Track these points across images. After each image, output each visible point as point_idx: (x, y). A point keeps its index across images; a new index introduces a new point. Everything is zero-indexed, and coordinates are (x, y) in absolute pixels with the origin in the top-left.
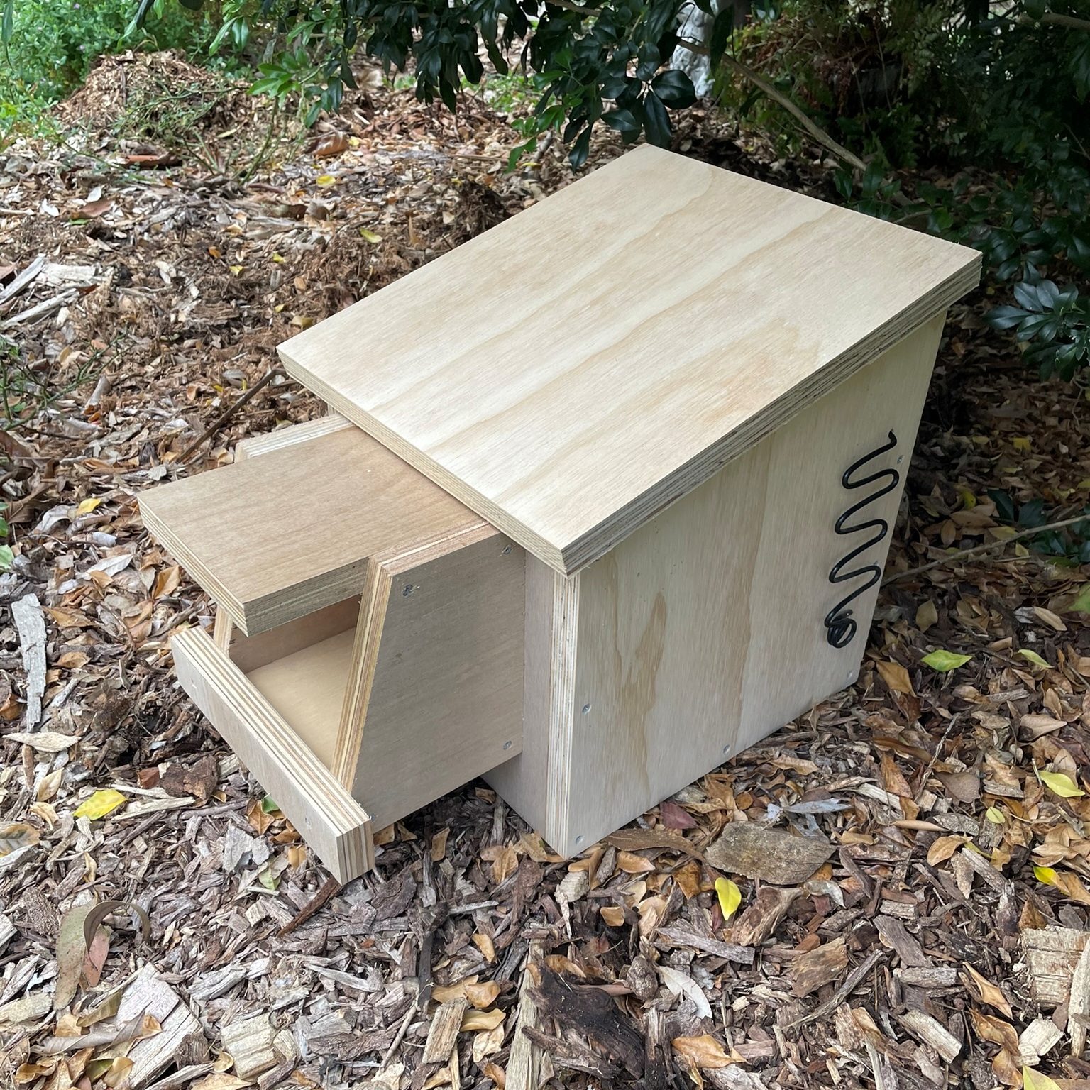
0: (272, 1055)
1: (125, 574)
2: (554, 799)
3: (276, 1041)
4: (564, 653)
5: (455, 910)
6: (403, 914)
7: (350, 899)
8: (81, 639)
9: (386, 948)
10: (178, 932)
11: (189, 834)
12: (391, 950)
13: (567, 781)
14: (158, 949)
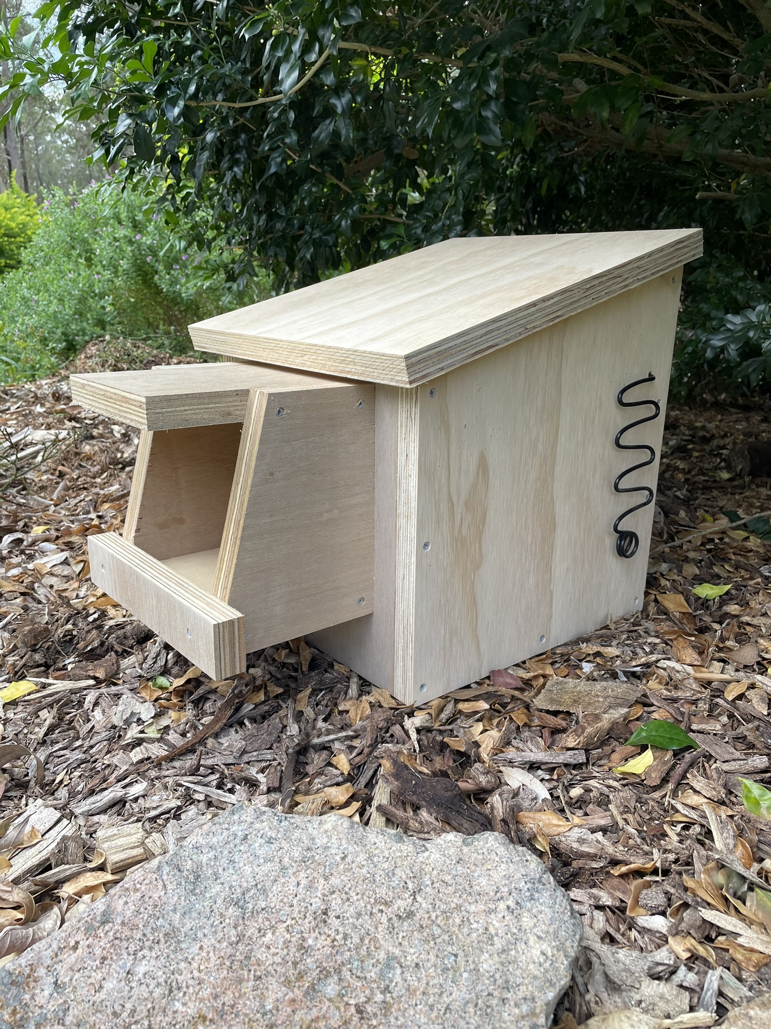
0: (142, 850)
1: (60, 566)
2: (401, 645)
3: (146, 841)
4: (407, 491)
5: (316, 741)
6: (270, 748)
7: (222, 741)
8: (18, 600)
9: (253, 772)
10: (68, 777)
11: (87, 705)
12: (257, 773)
13: (412, 620)
14: (48, 789)
